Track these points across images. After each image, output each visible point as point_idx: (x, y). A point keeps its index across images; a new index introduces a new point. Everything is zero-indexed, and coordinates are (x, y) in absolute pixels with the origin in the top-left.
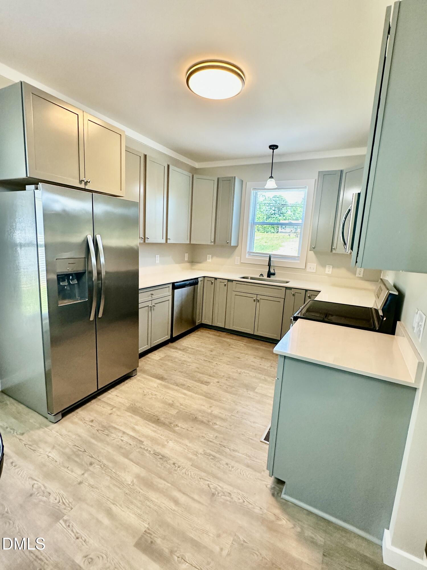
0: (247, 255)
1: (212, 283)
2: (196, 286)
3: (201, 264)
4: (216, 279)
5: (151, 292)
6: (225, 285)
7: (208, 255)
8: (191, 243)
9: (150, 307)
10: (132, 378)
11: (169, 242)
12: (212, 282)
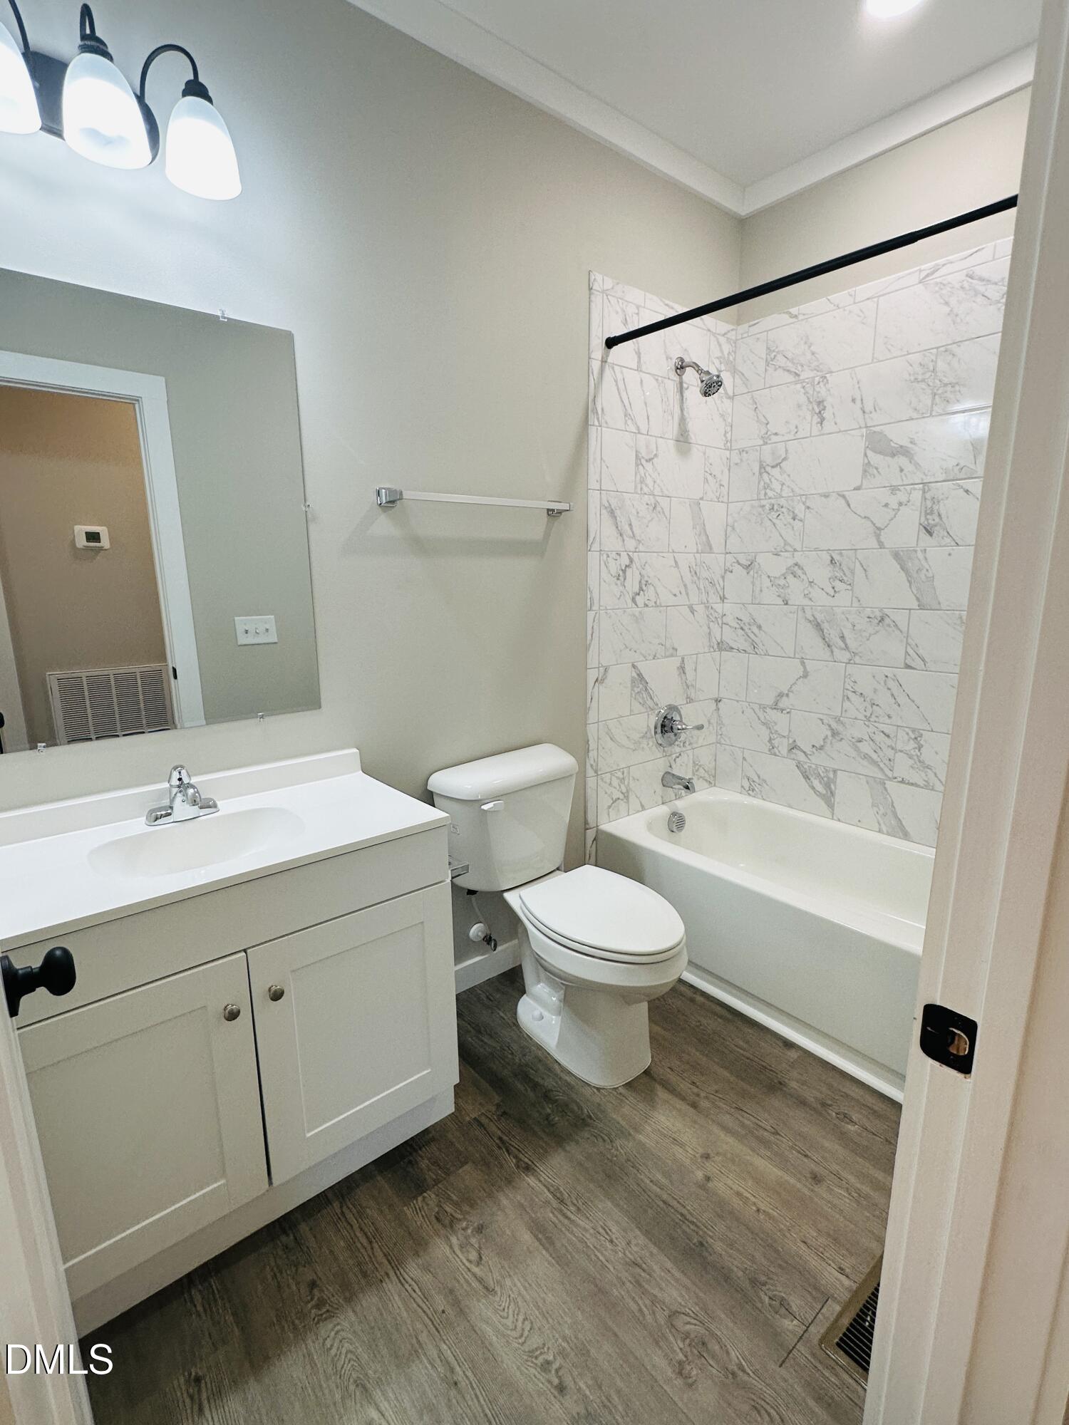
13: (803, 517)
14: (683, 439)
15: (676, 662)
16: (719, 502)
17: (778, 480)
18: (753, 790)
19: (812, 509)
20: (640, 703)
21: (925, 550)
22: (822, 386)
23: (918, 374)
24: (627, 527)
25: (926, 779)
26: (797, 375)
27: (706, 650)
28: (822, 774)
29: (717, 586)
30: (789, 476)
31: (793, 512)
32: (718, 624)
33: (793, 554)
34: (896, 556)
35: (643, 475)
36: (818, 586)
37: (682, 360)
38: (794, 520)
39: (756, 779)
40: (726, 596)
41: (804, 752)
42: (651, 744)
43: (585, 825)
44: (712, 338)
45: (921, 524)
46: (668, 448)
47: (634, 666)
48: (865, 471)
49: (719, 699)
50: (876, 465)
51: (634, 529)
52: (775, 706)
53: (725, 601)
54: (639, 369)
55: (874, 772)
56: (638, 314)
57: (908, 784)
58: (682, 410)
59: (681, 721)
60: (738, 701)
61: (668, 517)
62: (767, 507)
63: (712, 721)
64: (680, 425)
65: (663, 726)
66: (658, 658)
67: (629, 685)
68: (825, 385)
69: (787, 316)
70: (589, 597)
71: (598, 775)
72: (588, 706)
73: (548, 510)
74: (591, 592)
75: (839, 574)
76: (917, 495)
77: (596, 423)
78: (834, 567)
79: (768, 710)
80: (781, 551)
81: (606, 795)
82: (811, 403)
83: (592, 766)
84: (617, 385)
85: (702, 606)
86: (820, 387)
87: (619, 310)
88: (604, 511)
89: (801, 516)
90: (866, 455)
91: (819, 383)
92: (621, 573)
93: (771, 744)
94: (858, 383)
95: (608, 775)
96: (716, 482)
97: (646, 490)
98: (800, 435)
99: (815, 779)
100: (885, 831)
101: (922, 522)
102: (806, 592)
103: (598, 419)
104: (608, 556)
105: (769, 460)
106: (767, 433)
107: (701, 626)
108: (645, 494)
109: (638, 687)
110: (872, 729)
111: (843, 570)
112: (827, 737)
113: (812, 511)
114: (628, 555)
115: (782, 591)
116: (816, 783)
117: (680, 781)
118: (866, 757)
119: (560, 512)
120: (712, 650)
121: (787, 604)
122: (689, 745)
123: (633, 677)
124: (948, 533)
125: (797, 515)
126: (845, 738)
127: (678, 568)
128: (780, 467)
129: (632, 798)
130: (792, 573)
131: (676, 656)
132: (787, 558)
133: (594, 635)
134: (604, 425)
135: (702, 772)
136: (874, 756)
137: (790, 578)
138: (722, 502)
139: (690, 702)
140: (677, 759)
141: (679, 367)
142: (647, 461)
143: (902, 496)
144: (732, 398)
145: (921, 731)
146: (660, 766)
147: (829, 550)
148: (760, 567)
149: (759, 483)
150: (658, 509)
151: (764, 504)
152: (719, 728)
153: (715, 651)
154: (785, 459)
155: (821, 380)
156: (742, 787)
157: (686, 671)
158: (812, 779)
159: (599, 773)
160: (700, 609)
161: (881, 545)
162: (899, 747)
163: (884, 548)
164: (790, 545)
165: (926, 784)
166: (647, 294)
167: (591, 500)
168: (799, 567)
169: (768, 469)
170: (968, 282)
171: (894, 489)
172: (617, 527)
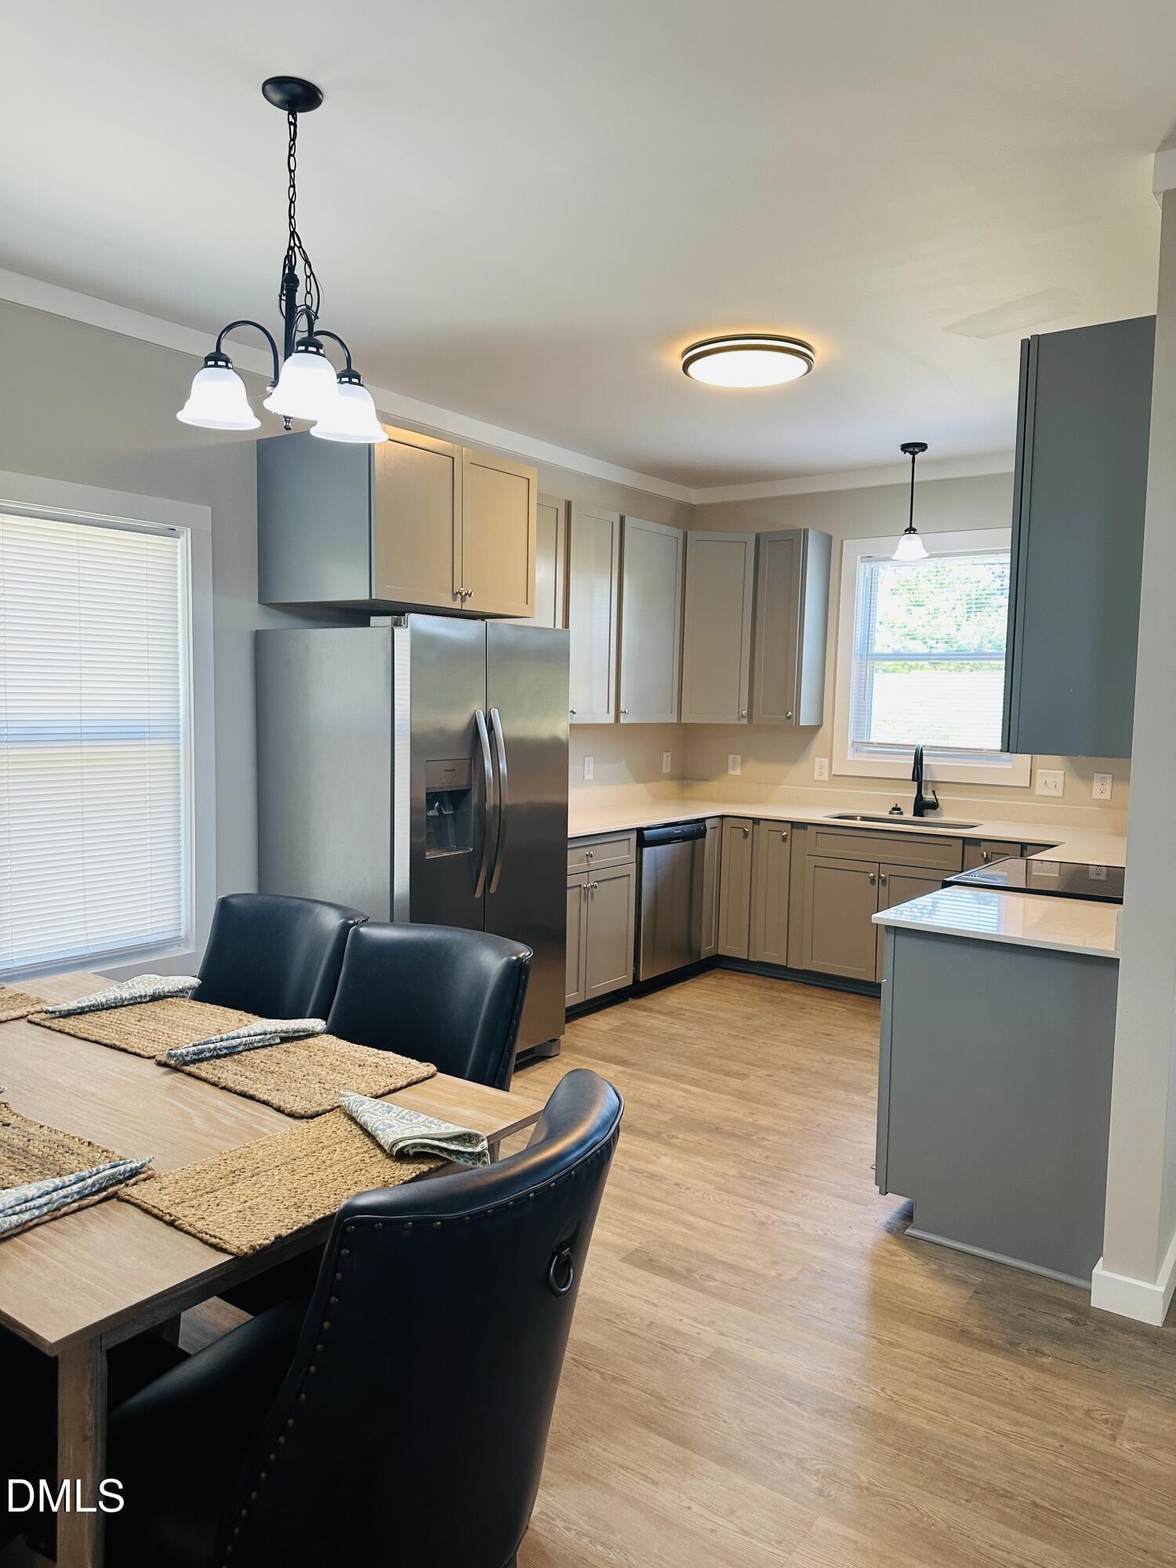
0: (850, 750)
1: (746, 835)
2: (699, 841)
3: (711, 783)
4: (756, 821)
5: (586, 851)
6: (784, 839)
7: (731, 757)
8: (682, 722)
9: (584, 888)
10: (550, 1059)
11: (622, 720)
12: (744, 831)
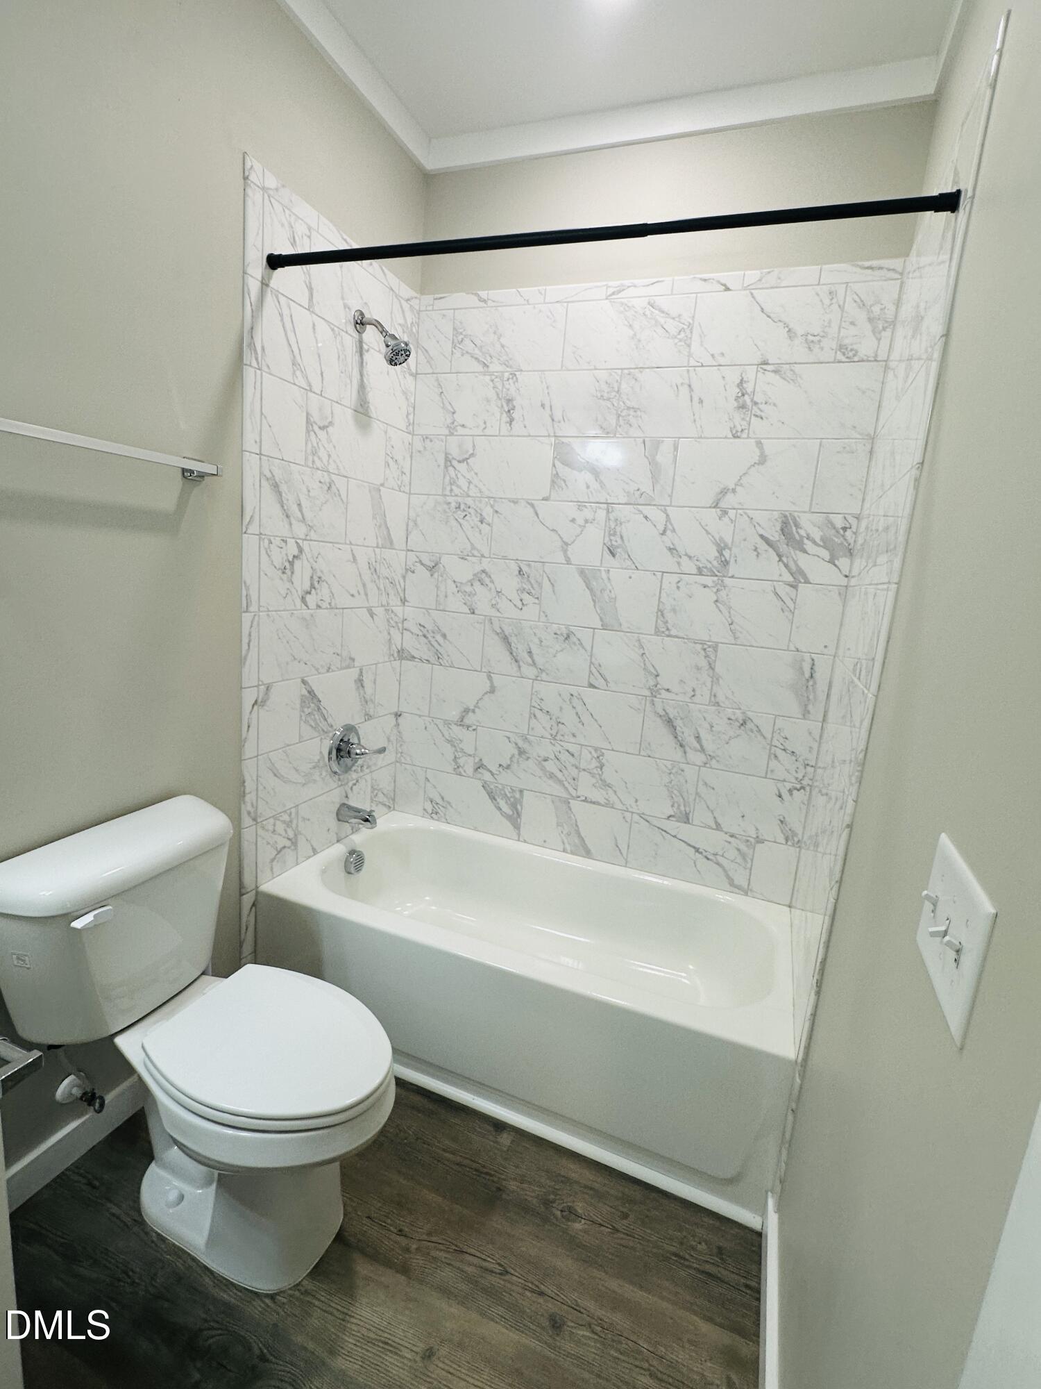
13: (491, 522)
14: (362, 410)
15: (354, 673)
16: (400, 491)
17: (465, 477)
18: (437, 813)
19: (501, 514)
20: (312, 726)
21: (609, 570)
22: (512, 384)
23: (604, 391)
24: (295, 508)
25: (607, 797)
26: (485, 365)
27: (386, 659)
28: (509, 795)
29: (398, 587)
30: (476, 474)
31: (481, 515)
32: (399, 629)
33: (481, 560)
34: (582, 573)
35: (315, 445)
36: (507, 598)
37: (362, 314)
38: (482, 523)
39: (439, 801)
40: (407, 598)
41: (491, 772)
42: (324, 774)
43: (240, 889)
44: (395, 300)
45: (604, 544)
46: (344, 417)
47: (304, 682)
48: (553, 482)
49: (399, 713)
50: (564, 478)
51: (304, 510)
52: (461, 722)
53: (406, 604)
54: (310, 309)
55: (558, 790)
56: (309, 237)
57: (591, 802)
58: (362, 375)
59: (359, 744)
60: (420, 716)
61: (345, 500)
62: (453, 505)
63: (391, 738)
64: (359, 392)
65: (339, 750)
66: (333, 671)
67: (298, 706)
68: (514, 383)
69: (476, 298)
70: (244, 593)
71: (257, 823)
72: (244, 736)
73: (184, 470)
74: (248, 589)
75: (527, 587)
76: (601, 514)
77: (254, 364)
78: (523, 578)
79: (454, 727)
80: (468, 555)
81: (269, 846)
82: (500, 399)
83: (249, 813)
84: (282, 320)
85: (383, 608)
86: (509, 384)
87: (286, 224)
88: (264, 483)
89: (488, 519)
90: (554, 465)
91: (508, 380)
92: (287, 565)
93: (456, 763)
94: (548, 388)
95: (272, 821)
96: (398, 468)
97: (318, 464)
98: (487, 432)
99: (502, 799)
100: (569, 851)
101: (605, 542)
102: (494, 602)
103: (257, 359)
104: (270, 542)
105: (455, 452)
106: (453, 423)
107: (380, 632)
108: (318, 469)
109: (308, 708)
110: (558, 748)
111: (530, 583)
112: (513, 756)
113: (500, 515)
114: (297, 542)
115: (469, 598)
116: (502, 803)
117: (357, 814)
118: (552, 776)
119: (202, 476)
120: (392, 659)
121: (473, 613)
122: (367, 768)
123: (303, 696)
124: (629, 556)
125: (484, 518)
126: (531, 757)
127: (357, 564)
128: (467, 462)
129: (302, 842)
130: (479, 580)
131: (354, 667)
132: (473, 563)
133: (251, 644)
134: (265, 368)
135: (381, 798)
136: (559, 775)
137: (477, 584)
138: (404, 492)
139: (368, 719)
140: (354, 787)
141: (359, 322)
142: (320, 428)
143: (588, 514)
144: (415, 375)
145: (603, 751)
146: (336, 798)
147: (517, 560)
148: (445, 570)
149: (444, 477)
150: (334, 488)
151: (450, 501)
152: (399, 745)
153: (395, 660)
154: (472, 455)
155: (511, 376)
156: (425, 810)
157: (365, 684)
158: (498, 800)
159: (259, 820)
160: (379, 611)
161: (568, 562)
162: (583, 765)
163: (571, 564)
164: (477, 550)
165: (607, 802)
166: (321, 216)
167: (246, 467)
168: (486, 574)
169: (455, 463)
170: (649, 310)
171: (581, 505)
172: (283, 506)
